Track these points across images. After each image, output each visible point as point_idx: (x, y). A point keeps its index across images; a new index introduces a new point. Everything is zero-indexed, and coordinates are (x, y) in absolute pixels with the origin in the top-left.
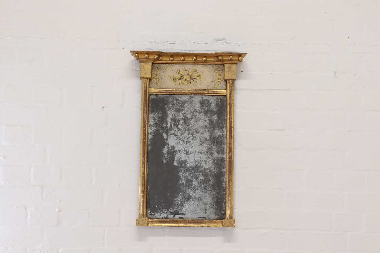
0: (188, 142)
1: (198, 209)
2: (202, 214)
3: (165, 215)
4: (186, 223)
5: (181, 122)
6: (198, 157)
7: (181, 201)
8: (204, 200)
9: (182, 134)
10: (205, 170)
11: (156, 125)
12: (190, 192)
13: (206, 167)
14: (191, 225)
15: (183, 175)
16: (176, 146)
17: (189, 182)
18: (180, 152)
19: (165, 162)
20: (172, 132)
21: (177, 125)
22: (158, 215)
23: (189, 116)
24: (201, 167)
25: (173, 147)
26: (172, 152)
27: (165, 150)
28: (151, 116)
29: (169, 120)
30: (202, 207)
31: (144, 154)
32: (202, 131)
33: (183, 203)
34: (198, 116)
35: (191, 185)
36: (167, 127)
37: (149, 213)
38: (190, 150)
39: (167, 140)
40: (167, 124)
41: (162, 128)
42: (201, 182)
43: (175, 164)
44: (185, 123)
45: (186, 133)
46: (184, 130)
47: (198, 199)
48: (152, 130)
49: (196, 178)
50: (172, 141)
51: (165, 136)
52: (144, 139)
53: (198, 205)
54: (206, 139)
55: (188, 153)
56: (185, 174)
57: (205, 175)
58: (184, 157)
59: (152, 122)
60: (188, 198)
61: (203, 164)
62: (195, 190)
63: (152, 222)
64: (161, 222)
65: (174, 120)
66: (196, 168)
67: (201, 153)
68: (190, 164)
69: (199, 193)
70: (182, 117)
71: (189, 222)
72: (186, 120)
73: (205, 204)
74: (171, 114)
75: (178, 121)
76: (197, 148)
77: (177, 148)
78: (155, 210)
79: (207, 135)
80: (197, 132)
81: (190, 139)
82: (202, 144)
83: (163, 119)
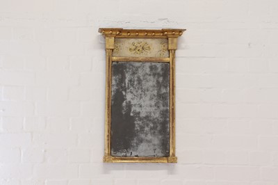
0: (141, 98)
1: (149, 149)
2: (152, 153)
3: (124, 154)
4: (140, 159)
5: (136, 83)
6: (148, 109)
7: (137, 143)
8: (153, 142)
9: (137, 92)
10: (154, 119)
11: (117, 85)
12: (143, 136)
13: (155, 117)
14: (144, 161)
15: (138, 123)
16: (131, 101)
17: (142, 128)
18: (135, 105)
19: (124, 113)
20: (129, 90)
21: (132, 85)
22: (119, 154)
23: (142, 78)
24: (151, 116)
25: (130, 102)
26: (129, 106)
27: (124, 104)
28: (114, 78)
29: (127, 81)
30: (152, 147)
31: (109, 107)
32: (151, 89)
33: (137, 144)
34: (149, 77)
35: (143, 131)
36: (125, 86)
37: (112, 152)
38: (143, 104)
39: (125, 96)
40: (125, 84)
41: (122, 87)
42: (151, 129)
43: (132, 114)
44: (139, 83)
45: (140, 91)
46: (138, 89)
47: (149, 142)
48: (114, 88)
49: (147, 125)
50: (129, 97)
51: (124, 93)
52: (109, 95)
53: (149, 146)
54: (154, 95)
55: (141, 106)
56: (139, 122)
57: (154, 123)
58: (138, 110)
59: (114, 82)
60: (141, 141)
61: (152, 114)
62: (147, 134)
63: (115, 159)
64: (122, 159)
65: (130, 81)
66: (147, 117)
67: (151, 106)
68: (143, 115)
69: (149, 137)
70: (136, 79)
71: (143, 159)
72: (139, 81)
73: (154, 145)
74: (128, 77)
75: (134, 82)
76: (148, 102)
77: (133, 102)
78: (116, 150)
79: (155, 92)
80: (148, 90)
81: (143, 96)
82: (151, 99)
83: (122, 80)
